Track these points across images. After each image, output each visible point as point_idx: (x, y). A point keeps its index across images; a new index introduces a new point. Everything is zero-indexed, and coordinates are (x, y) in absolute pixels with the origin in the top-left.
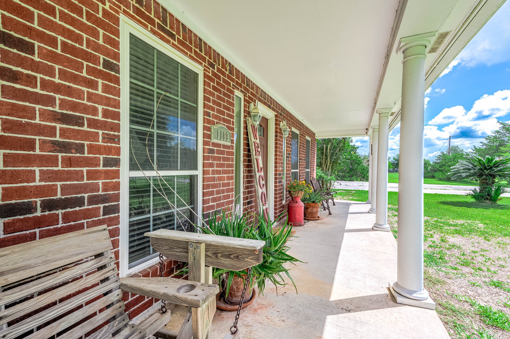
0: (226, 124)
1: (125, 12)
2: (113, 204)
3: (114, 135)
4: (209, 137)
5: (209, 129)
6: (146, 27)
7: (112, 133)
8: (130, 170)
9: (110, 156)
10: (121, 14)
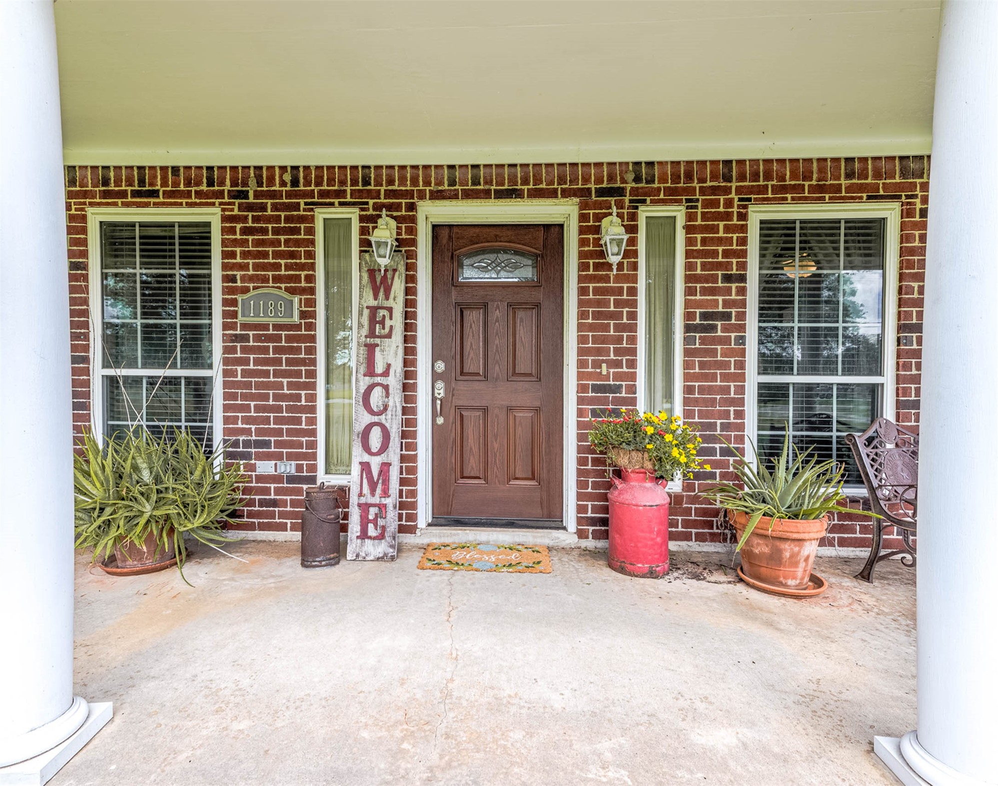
0: (283, 286)
1: (91, 204)
2: (81, 400)
3: (80, 333)
4: (234, 315)
5: (234, 303)
6: (115, 204)
7: (78, 331)
8: (103, 367)
9: (77, 354)
10: (86, 209)
